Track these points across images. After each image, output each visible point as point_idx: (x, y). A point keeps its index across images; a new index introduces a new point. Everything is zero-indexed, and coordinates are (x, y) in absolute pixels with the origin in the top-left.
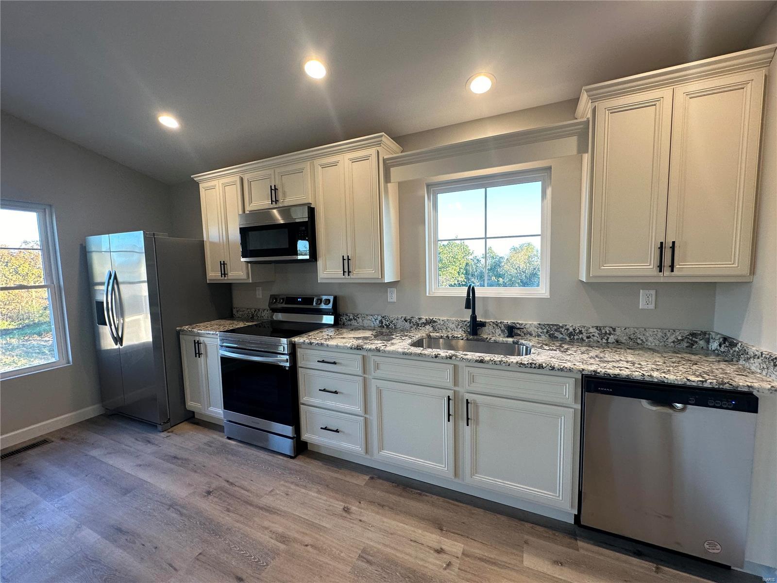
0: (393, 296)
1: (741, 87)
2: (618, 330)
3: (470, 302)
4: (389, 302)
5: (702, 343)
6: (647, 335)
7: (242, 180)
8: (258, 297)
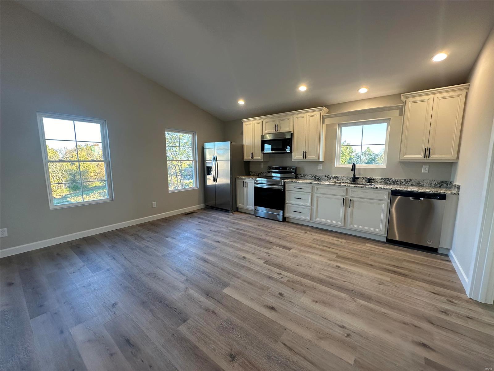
0: (320, 167)
1: (457, 96)
2: (413, 181)
3: (353, 169)
4: (319, 170)
5: (445, 185)
6: (424, 182)
7: (262, 121)
8: (261, 167)
